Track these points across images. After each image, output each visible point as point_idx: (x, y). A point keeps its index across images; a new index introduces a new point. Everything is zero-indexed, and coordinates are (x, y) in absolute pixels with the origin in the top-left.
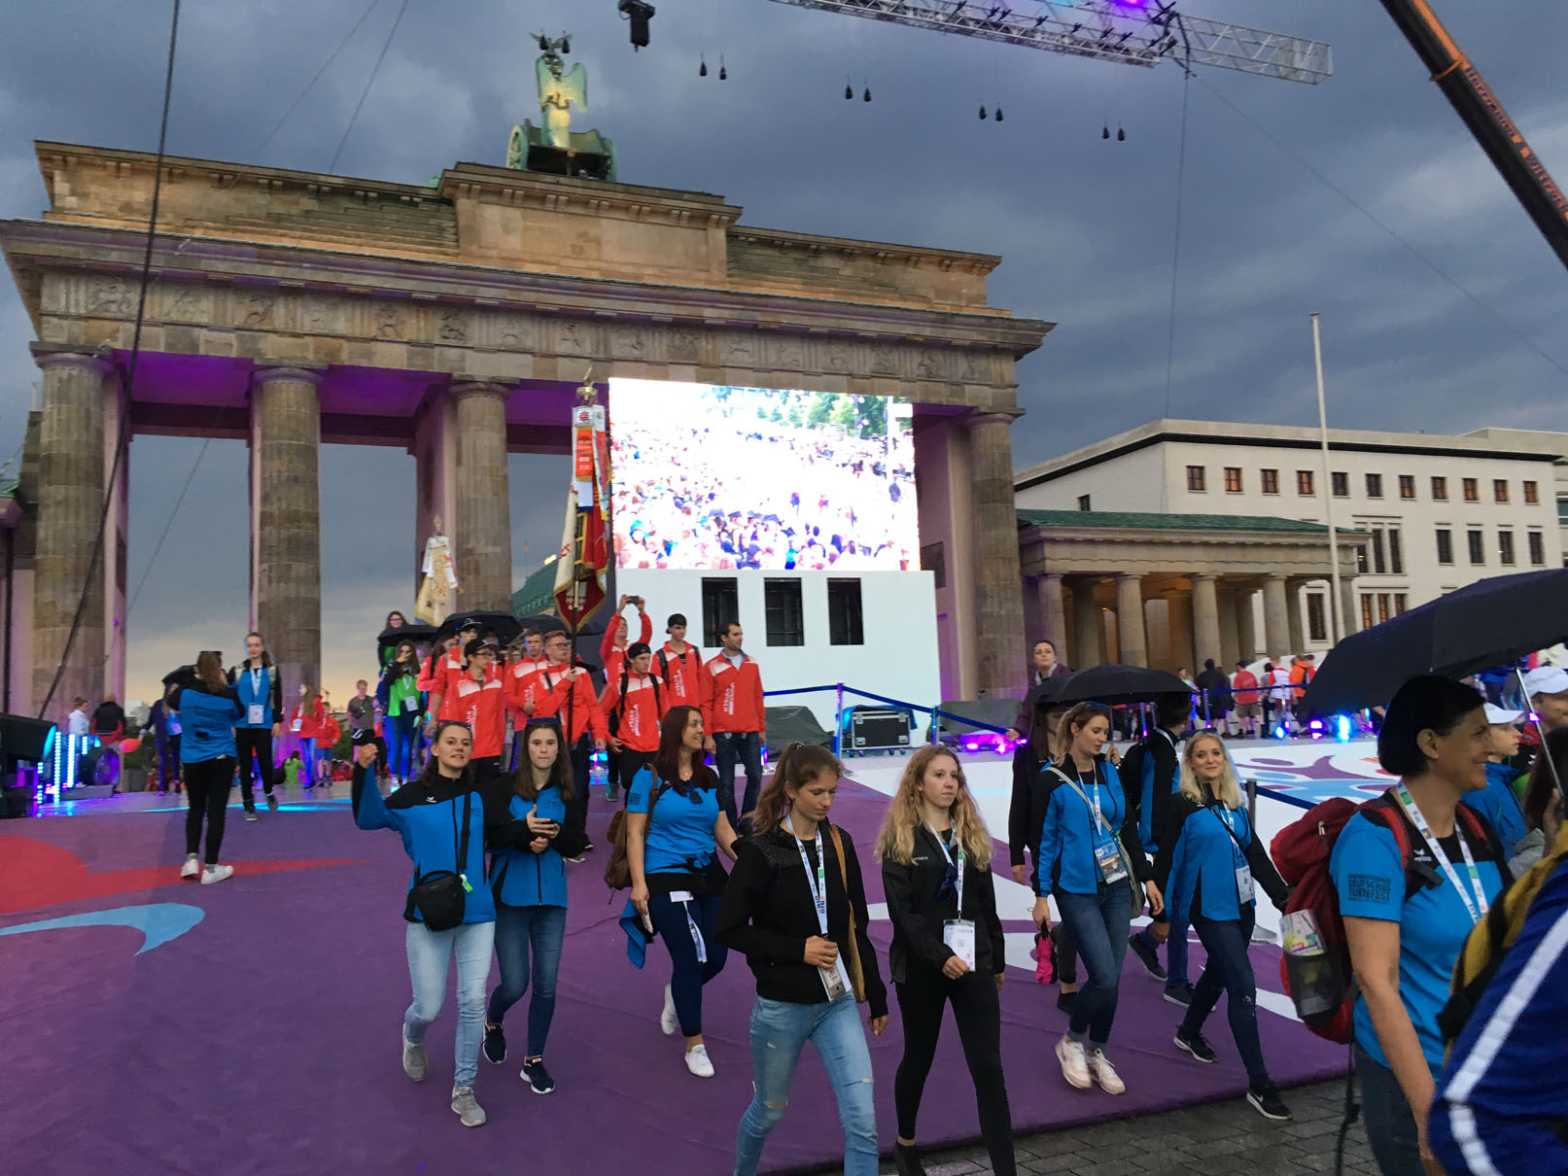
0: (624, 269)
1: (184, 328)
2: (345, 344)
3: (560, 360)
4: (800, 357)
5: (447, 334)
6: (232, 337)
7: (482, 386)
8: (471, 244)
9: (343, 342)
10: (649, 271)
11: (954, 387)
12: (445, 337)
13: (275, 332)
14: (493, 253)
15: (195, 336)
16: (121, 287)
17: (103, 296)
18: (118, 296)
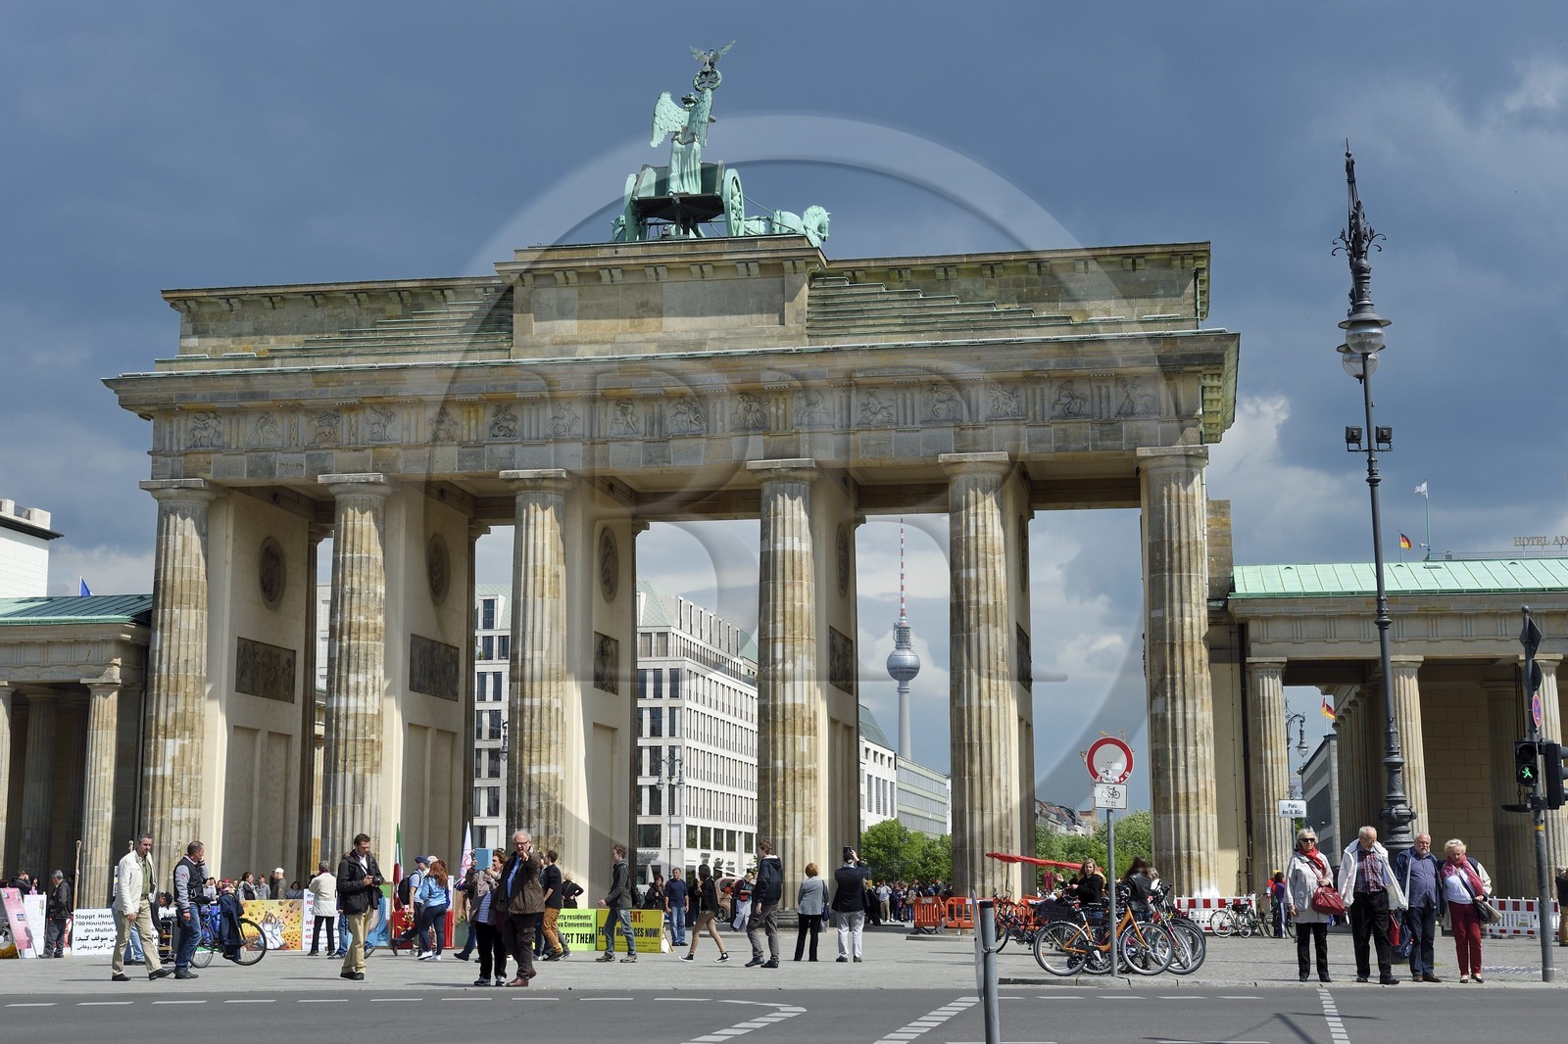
0: (685, 337)
1: (263, 454)
2: (402, 453)
3: (613, 446)
4: (893, 411)
5: (496, 432)
6: (302, 458)
7: (528, 483)
8: (524, 335)
9: (397, 450)
10: (712, 335)
11: (1105, 428)
12: (494, 436)
13: (337, 448)
14: (547, 339)
15: (272, 460)
16: (213, 423)
17: (197, 434)
18: (211, 431)
